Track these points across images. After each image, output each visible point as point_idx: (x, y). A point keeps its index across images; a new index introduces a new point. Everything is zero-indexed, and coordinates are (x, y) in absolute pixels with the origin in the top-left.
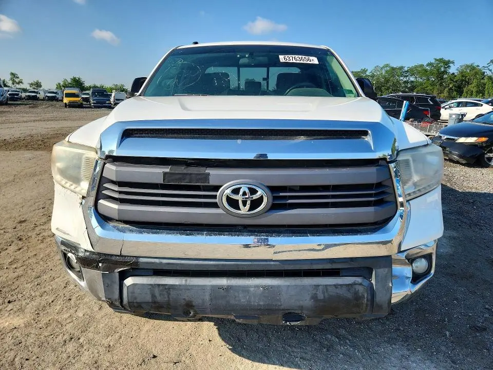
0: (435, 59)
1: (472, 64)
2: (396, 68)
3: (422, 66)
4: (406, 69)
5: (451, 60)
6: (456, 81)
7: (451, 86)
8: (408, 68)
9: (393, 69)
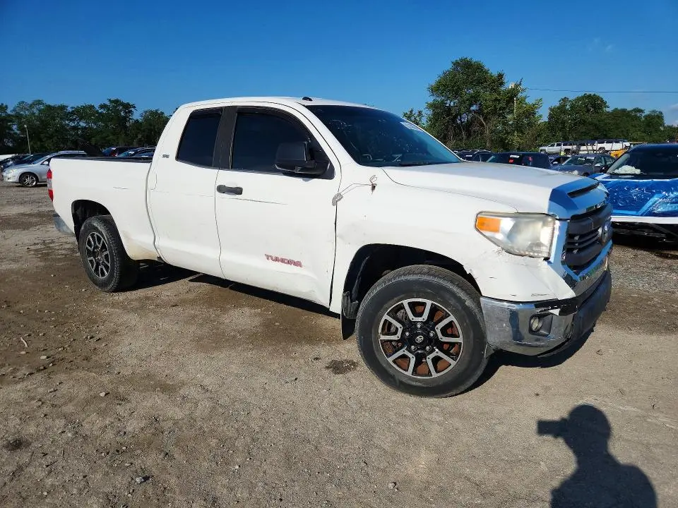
0: (110, 100)
1: (156, 111)
2: (54, 107)
3: (92, 107)
4: (69, 110)
5: (131, 104)
6: (144, 131)
7: (140, 136)
8: (72, 108)
9: (49, 107)
